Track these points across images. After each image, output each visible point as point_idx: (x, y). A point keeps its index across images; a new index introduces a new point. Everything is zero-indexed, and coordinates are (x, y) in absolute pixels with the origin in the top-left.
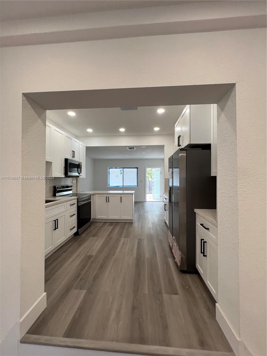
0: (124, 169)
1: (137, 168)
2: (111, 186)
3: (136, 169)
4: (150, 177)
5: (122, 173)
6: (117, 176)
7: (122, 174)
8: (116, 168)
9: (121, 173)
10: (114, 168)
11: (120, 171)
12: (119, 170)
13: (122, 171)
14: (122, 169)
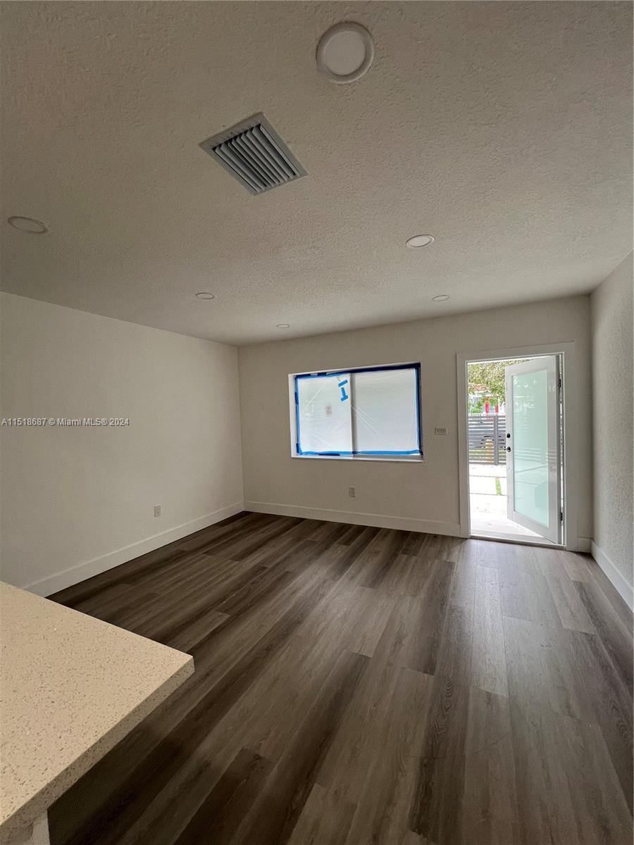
0: (358, 376)
1: (417, 366)
2: (307, 453)
3: (413, 372)
4: (499, 400)
5: (348, 393)
6: (329, 410)
7: (348, 400)
8: (323, 374)
9: (345, 397)
10: (314, 376)
11: (340, 385)
12: (334, 381)
13: (347, 387)
14: (347, 377)
